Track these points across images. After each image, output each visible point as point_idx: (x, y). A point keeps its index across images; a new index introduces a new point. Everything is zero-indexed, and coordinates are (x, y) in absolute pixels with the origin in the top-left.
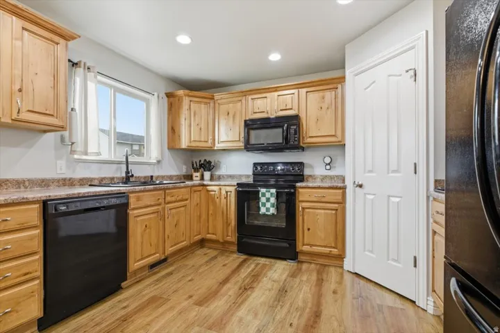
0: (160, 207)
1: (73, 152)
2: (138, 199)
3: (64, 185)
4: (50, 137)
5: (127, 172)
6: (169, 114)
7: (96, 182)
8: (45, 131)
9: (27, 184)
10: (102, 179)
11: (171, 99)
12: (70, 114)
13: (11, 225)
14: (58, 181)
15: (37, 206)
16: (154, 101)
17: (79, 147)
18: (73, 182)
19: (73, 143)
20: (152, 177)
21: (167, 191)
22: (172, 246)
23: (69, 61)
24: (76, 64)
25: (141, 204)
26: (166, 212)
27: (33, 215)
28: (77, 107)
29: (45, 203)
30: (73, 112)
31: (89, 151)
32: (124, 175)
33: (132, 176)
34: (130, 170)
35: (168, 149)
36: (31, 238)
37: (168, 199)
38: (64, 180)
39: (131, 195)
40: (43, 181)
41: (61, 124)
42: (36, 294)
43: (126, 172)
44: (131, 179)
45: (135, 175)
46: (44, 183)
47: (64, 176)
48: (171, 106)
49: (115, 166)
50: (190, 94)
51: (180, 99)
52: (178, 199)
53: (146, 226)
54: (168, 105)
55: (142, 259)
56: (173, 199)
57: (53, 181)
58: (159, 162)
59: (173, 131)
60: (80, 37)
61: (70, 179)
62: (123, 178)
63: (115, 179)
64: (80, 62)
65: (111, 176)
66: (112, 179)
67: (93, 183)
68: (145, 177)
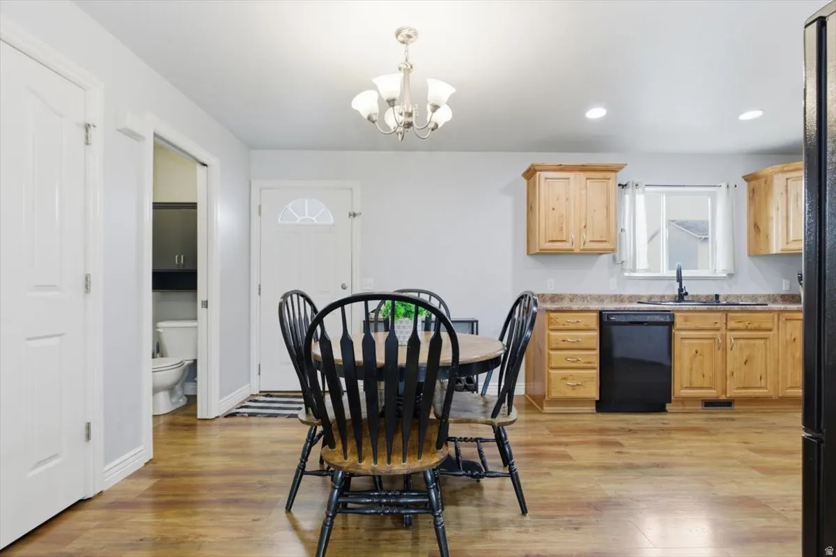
0: (718, 334)
1: (623, 270)
2: (686, 320)
3: (616, 301)
4: (605, 258)
5: (681, 290)
6: (750, 205)
7: (645, 300)
8: (601, 254)
9: (589, 298)
10: (651, 297)
11: (753, 183)
12: (620, 234)
13: (581, 326)
14: (611, 297)
15: (595, 314)
16: (721, 193)
17: (628, 266)
18: (623, 298)
19: (623, 262)
20: (717, 296)
21: (730, 315)
22: (738, 388)
23: (619, 185)
24: (626, 185)
25: (689, 325)
26: (728, 341)
27: (593, 321)
28: (627, 228)
29: (601, 313)
30: (623, 233)
31: (637, 268)
32: (677, 293)
33: (686, 294)
34: (683, 287)
35: (749, 255)
36: (592, 337)
37: (732, 324)
38: (616, 296)
39: (677, 314)
40: (599, 296)
41: (612, 247)
42: (594, 379)
43: (679, 289)
44: (686, 298)
45: (689, 294)
46: (600, 299)
47: (615, 293)
48: (753, 193)
49: (666, 283)
50: (786, 169)
51: (768, 182)
52: (750, 326)
53: (697, 352)
54: (749, 193)
55: (691, 388)
56: (741, 325)
57: (606, 296)
58: (730, 275)
59: (757, 228)
60: (626, 164)
61: (621, 296)
62: (676, 296)
63: (666, 298)
64: (629, 182)
65: (661, 294)
66: (663, 297)
67: (641, 301)
68: (707, 296)
